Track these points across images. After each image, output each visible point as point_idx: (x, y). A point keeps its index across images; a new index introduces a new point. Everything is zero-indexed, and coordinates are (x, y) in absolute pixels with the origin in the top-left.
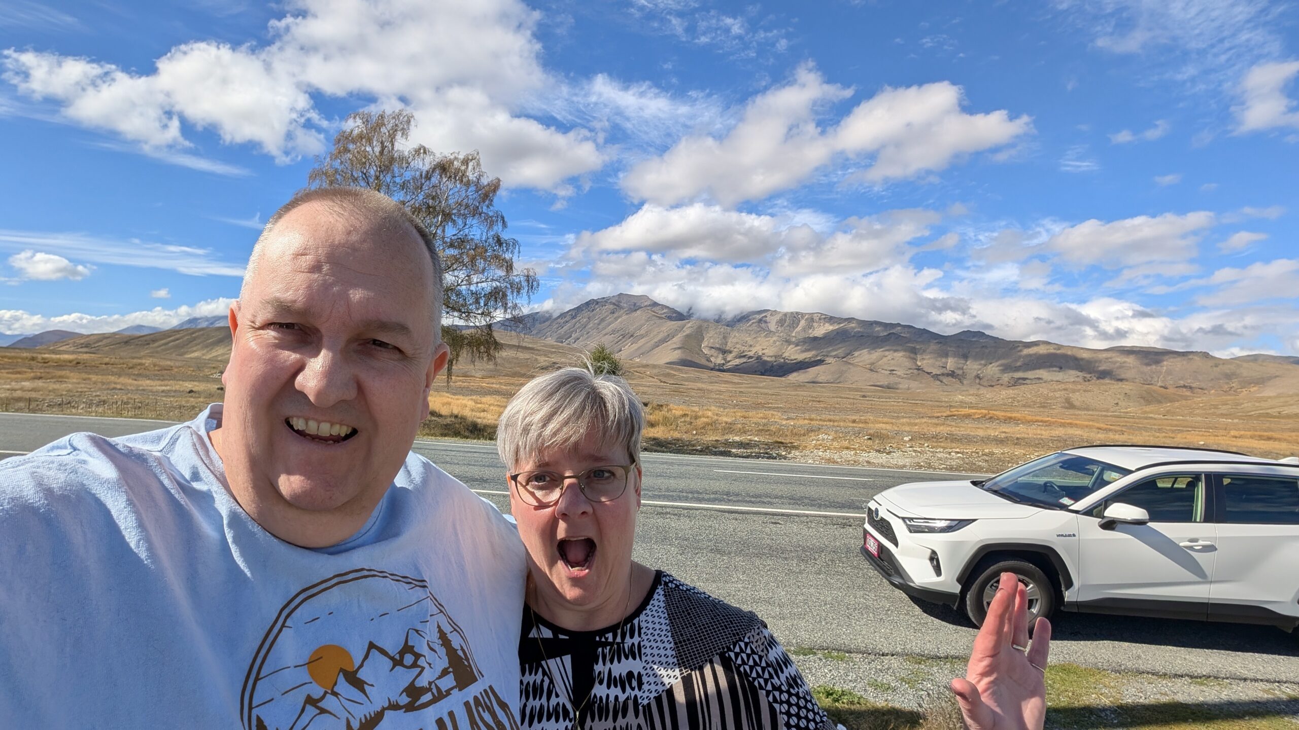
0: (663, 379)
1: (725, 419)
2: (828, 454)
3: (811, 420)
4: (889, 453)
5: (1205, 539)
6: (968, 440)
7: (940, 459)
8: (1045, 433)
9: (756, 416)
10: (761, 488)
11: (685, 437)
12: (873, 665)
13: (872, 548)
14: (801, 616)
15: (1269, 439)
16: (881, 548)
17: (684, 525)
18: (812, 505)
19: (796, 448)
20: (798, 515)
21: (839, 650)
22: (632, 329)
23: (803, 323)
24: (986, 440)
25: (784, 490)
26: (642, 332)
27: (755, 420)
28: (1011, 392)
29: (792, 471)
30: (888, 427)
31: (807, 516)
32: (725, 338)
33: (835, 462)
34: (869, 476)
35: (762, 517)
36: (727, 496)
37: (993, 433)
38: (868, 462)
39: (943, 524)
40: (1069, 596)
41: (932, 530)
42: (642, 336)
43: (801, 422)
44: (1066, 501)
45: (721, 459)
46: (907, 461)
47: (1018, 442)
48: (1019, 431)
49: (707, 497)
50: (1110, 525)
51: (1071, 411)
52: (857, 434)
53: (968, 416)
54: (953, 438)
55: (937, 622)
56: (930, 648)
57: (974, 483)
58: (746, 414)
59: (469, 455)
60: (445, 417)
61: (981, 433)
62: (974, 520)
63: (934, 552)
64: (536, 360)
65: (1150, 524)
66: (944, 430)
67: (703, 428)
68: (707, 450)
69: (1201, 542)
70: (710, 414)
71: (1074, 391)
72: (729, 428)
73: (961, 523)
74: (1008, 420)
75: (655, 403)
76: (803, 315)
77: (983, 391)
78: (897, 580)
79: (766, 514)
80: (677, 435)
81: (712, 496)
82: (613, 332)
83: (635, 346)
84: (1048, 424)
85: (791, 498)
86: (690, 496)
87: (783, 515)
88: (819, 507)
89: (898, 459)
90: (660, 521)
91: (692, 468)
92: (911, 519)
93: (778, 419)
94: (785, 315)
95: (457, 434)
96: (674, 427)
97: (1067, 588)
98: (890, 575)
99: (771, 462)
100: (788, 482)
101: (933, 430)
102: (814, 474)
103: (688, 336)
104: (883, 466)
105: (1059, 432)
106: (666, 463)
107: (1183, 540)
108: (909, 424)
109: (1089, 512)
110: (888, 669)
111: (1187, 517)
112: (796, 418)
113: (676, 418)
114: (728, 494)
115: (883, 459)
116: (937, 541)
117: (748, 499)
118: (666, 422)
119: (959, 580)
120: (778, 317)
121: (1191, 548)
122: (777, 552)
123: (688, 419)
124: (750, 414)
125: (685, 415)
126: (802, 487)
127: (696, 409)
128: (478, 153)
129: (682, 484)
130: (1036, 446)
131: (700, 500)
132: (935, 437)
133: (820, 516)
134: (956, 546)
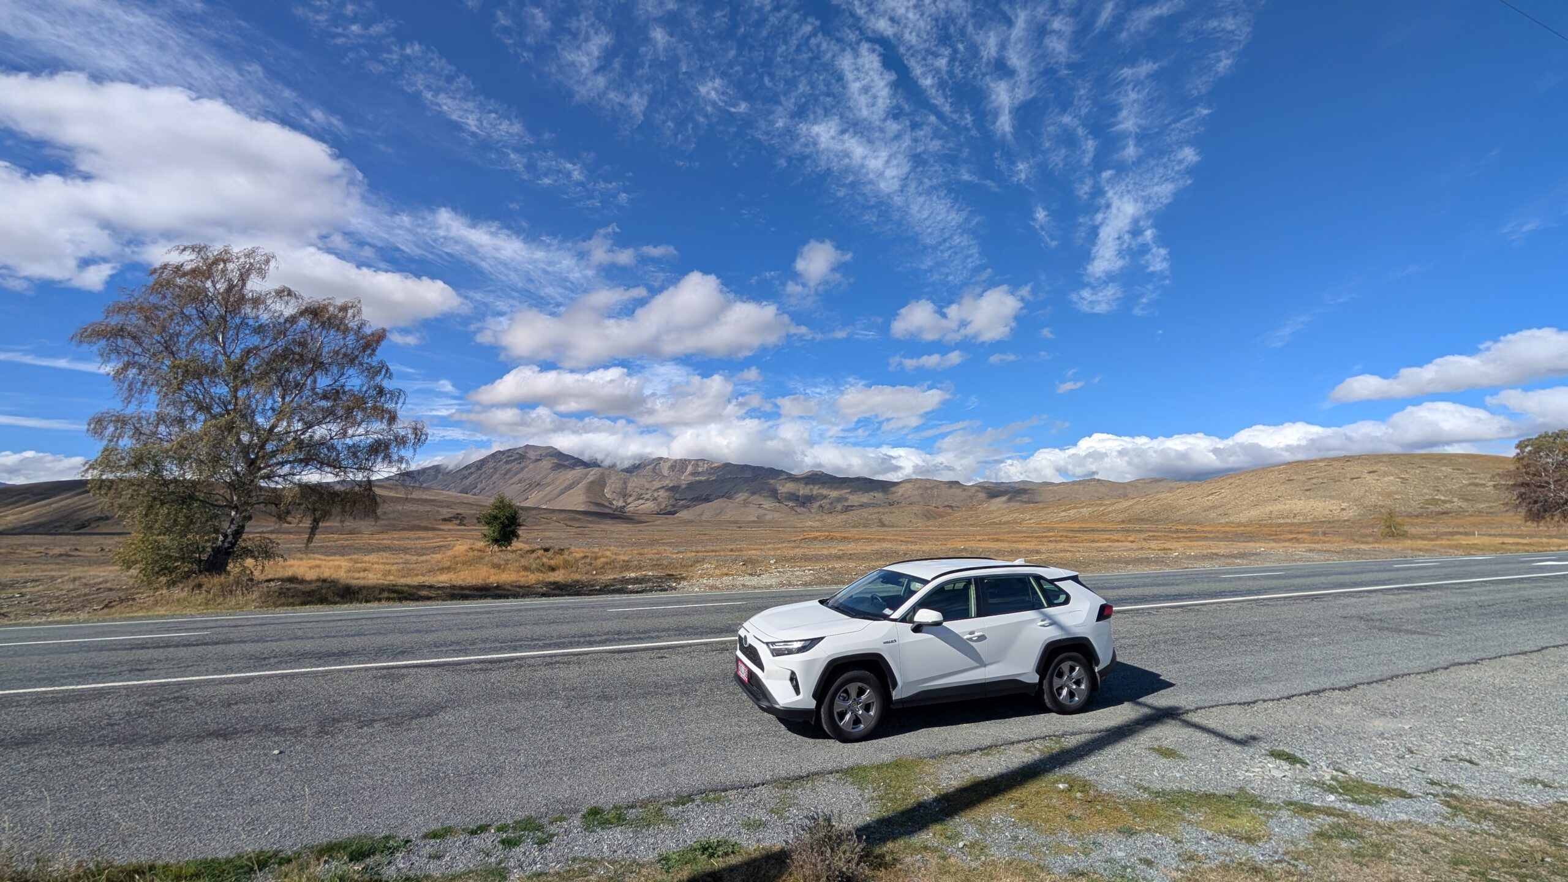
0: (569, 523)
1: (623, 558)
2: (711, 582)
3: (698, 552)
4: (759, 576)
5: (979, 630)
6: (816, 559)
7: (797, 577)
8: (868, 548)
9: (651, 553)
10: (650, 623)
11: (584, 578)
12: (746, 801)
13: (744, 675)
14: (681, 758)
15: (998, 540)
16: (751, 674)
17: (572, 674)
18: (696, 634)
19: (684, 579)
20: (682, 646)
21: (714, 791)
22: (538, 478)
23: (690, 468)
24: (829, 558)
25: (670, 622)
26: (548, 480)
27: (649, 556)
28: (844, 517)
29: (679, 602)
30: (758, 553)
31: (690, 645)
32: (625, 483)
33: (717, 588)
34: (743, 599)
35: (650, 654)
36: (618, 636)
37: (834, 551)
38: (743, 585)
39: (799, 645)
40: (896, 695)
41: (790, 652)
42: (548, 485)
43: (689, 555)
44: (887, 611)
45: (617, 597)
46: (774, 581)
47: (851, 557)
48: (850, 548)
49: (598, 639)
50: (918, 628)
51: (884, 529)
52: (734, 561)
53: (815, 538)
54: (806, 558)
55: (799, 738)
56: (794, 769)
57: (821, 602)
58: (642, 551)
59: (331, 624)
60: (310, 582)
61: (825, 552)
62: (822, 638)
63: (793, 673)
64: (438, 512)
65: (945, 624)
66: (799, 552)
67: (602, 567)
68: (606, 590)
69: (977, 634)
70: (608, 553)
71: (884, 514)
72: (626, 566)
73: (812, 643)
74: (844, 539)
75: (557, 547)
76: (690, 461)
77: (825, 517)
78: (764, 704)
79: (653, 649)
80: (577, 577)
81: (604, 637)
82: (520, 481)
83: (542, 494)
84: (870, 541)
85: (677, 629)
86: (582, 640)
87: (669, 647)
88: (702, 634)
89: (768, 580)
90: (548, 672)
91: (586, 610)
92: (773, 643)
93: (670, 554)
94: (675, 461)
95: (323, 600)
96: (574, 569)
97: (894, 688)
98: (758, 700)
99: (663, 595)
100: (674, 614)
101: (792, 553)
102: (697, 603)
103: (592, 482)
104: (755, 588)
105: (877, 546)
106: (561, 608)
107: (965, 633)
108: (774, 549)
109: (903, 620)
110: (759, 802)
111: (965, 615)
112: (685, 552)
113: (577, 561)
114: (619, 633)
115: (754, 581)
116: (794, 662)
117: (637, 636)
118: (567, 565)
119: (814, 696)
120: (669, 464)
121: (970, 639)
122: (660, 689)
123: (588, 560)
124: (646, 551)
125: (586, 557)
126: (687, 617)
127: (596, 550)
128: (359, 302)
129: (574, 628)
130: (863, 559)
131: (591, 644)
132: (793, 559)
133: (701, 644)
134: (809, 664)
